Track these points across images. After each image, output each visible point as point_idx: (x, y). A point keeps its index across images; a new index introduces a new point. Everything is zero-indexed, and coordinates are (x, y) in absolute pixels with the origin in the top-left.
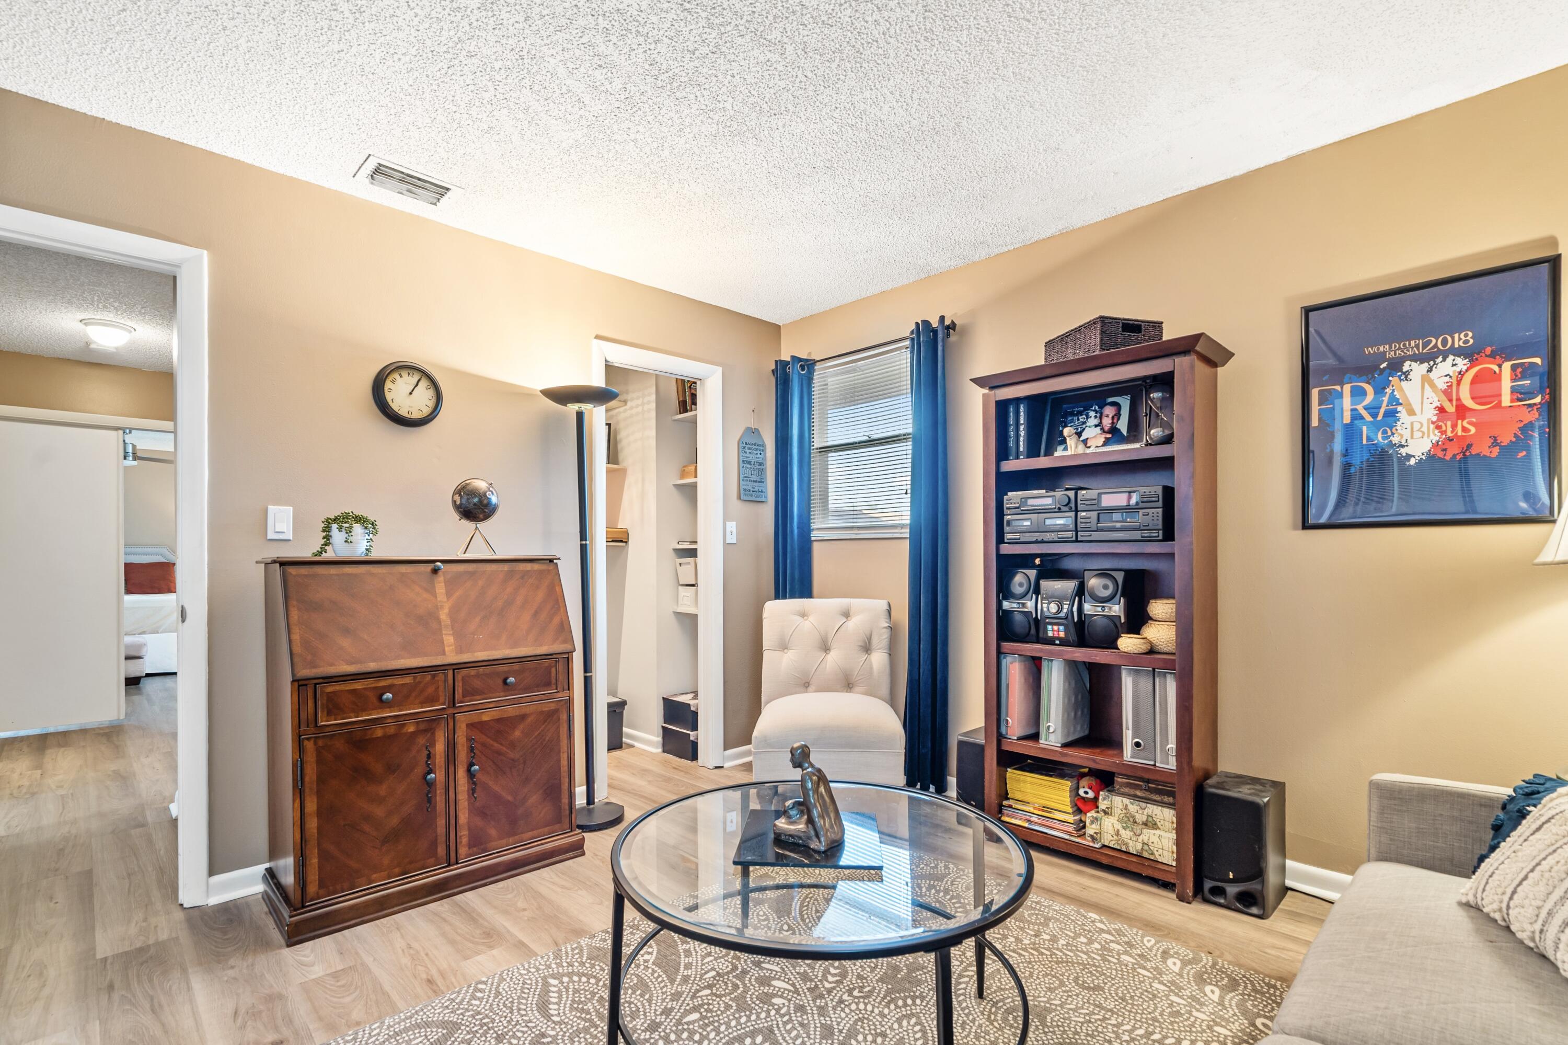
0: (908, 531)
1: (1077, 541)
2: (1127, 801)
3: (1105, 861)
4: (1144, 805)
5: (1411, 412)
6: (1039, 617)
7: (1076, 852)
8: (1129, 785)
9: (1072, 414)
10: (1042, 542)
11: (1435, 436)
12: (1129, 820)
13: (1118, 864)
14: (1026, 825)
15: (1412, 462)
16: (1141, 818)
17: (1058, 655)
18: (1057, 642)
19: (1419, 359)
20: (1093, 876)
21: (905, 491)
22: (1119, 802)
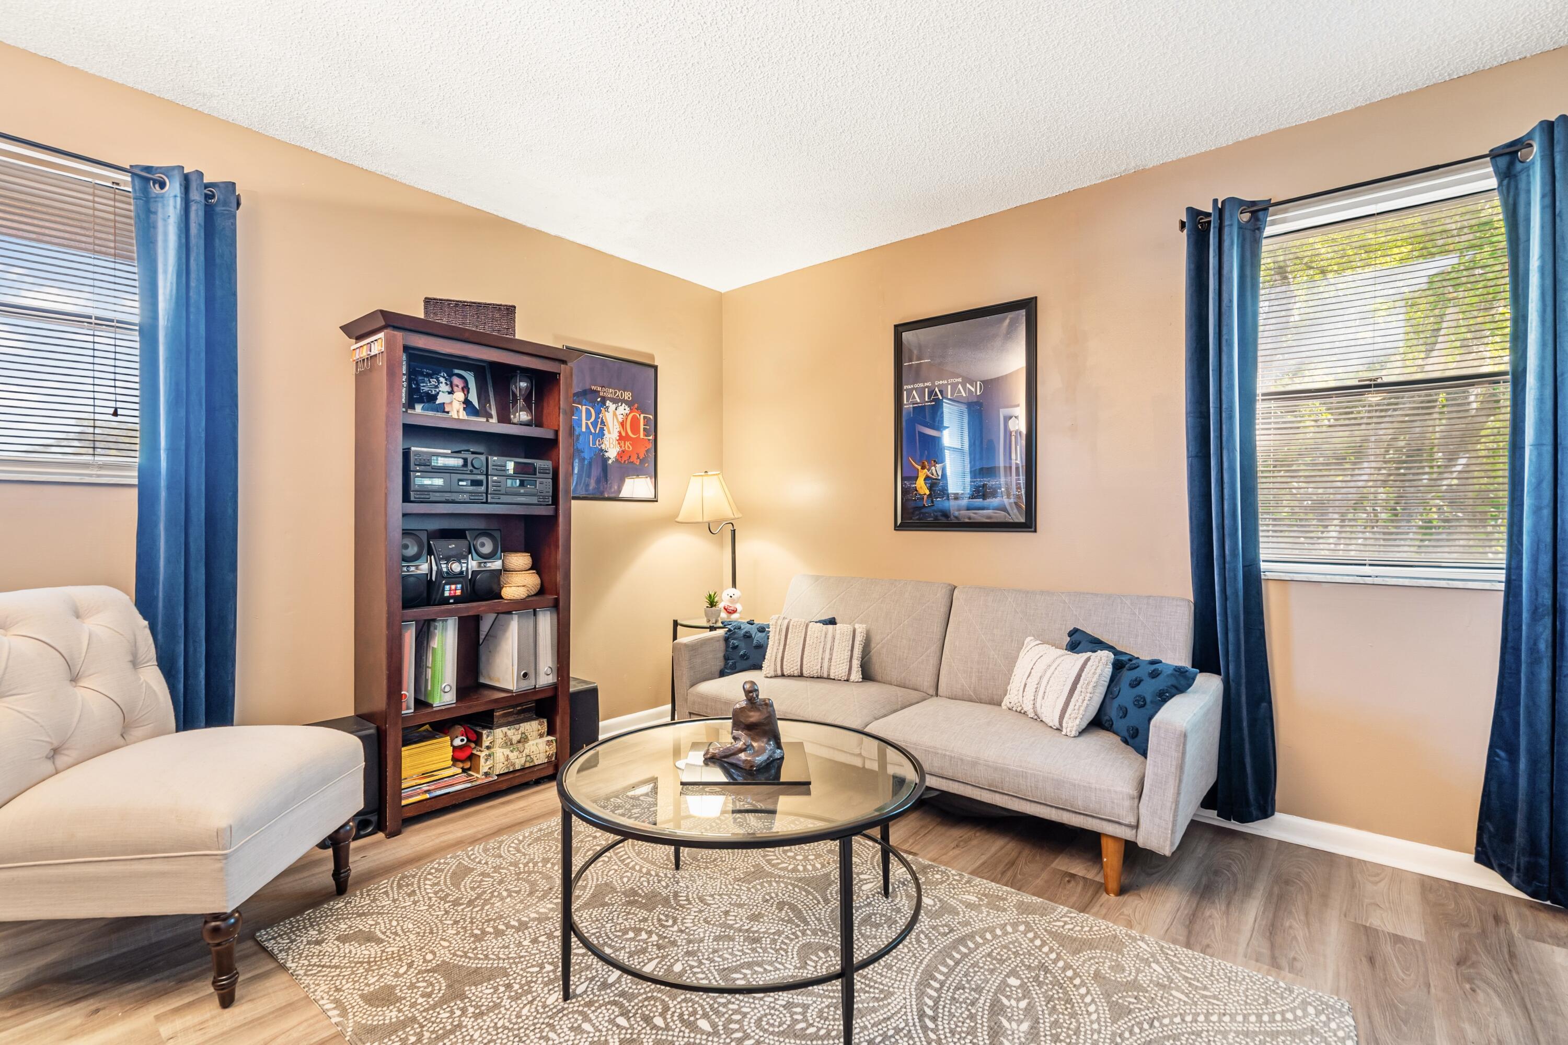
0: (136, 474)
1: (486, 502)
2: (505, 729)
3: (504, 786)
4: (517, 726)
5: (609, 433)
6: (434, 579)
7: (481, 793)
8: (505, 715)
9: (422, 374)
10: (453, 502)
11: (618, 449)
12: (508, 743)
13: (516, 782)
14: (428, 796)
15: (610, 462)
16: (515, 738)
17: (450, 614)
18: (451, 601)
19: (615, 401)
20: (503, 803)
21: (112, 411)
22: (499, 733)
